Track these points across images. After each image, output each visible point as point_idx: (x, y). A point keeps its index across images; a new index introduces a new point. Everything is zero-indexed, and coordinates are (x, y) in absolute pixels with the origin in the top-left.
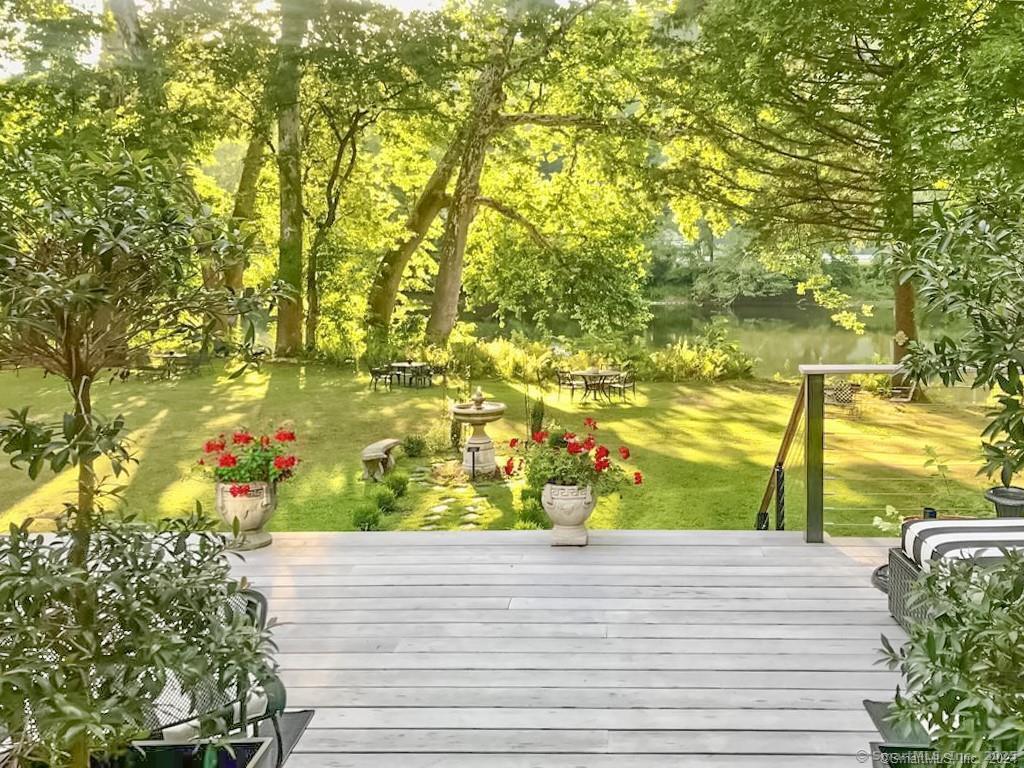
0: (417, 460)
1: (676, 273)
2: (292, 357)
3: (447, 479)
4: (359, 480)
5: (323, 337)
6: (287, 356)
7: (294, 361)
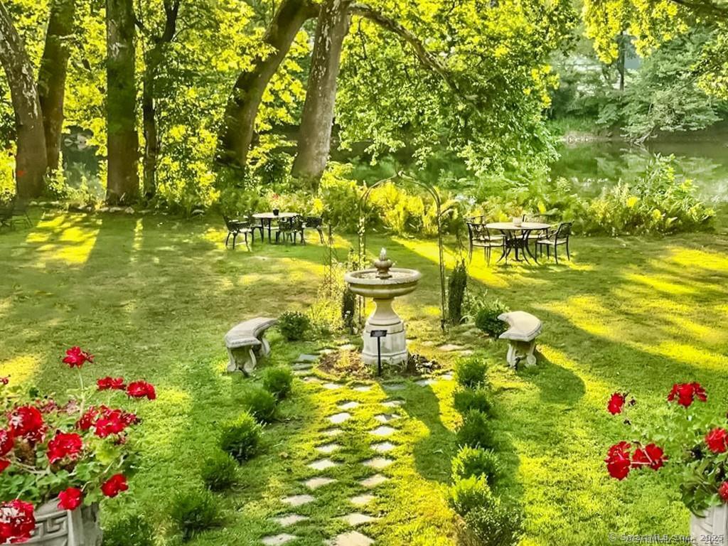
0: (299, 345)
1: (580, 103)
2: (128, 206)
3: (343, 374)
4: (224, 374)
5: (164, 181)
6: (121, 205)
7: (130, 210)
